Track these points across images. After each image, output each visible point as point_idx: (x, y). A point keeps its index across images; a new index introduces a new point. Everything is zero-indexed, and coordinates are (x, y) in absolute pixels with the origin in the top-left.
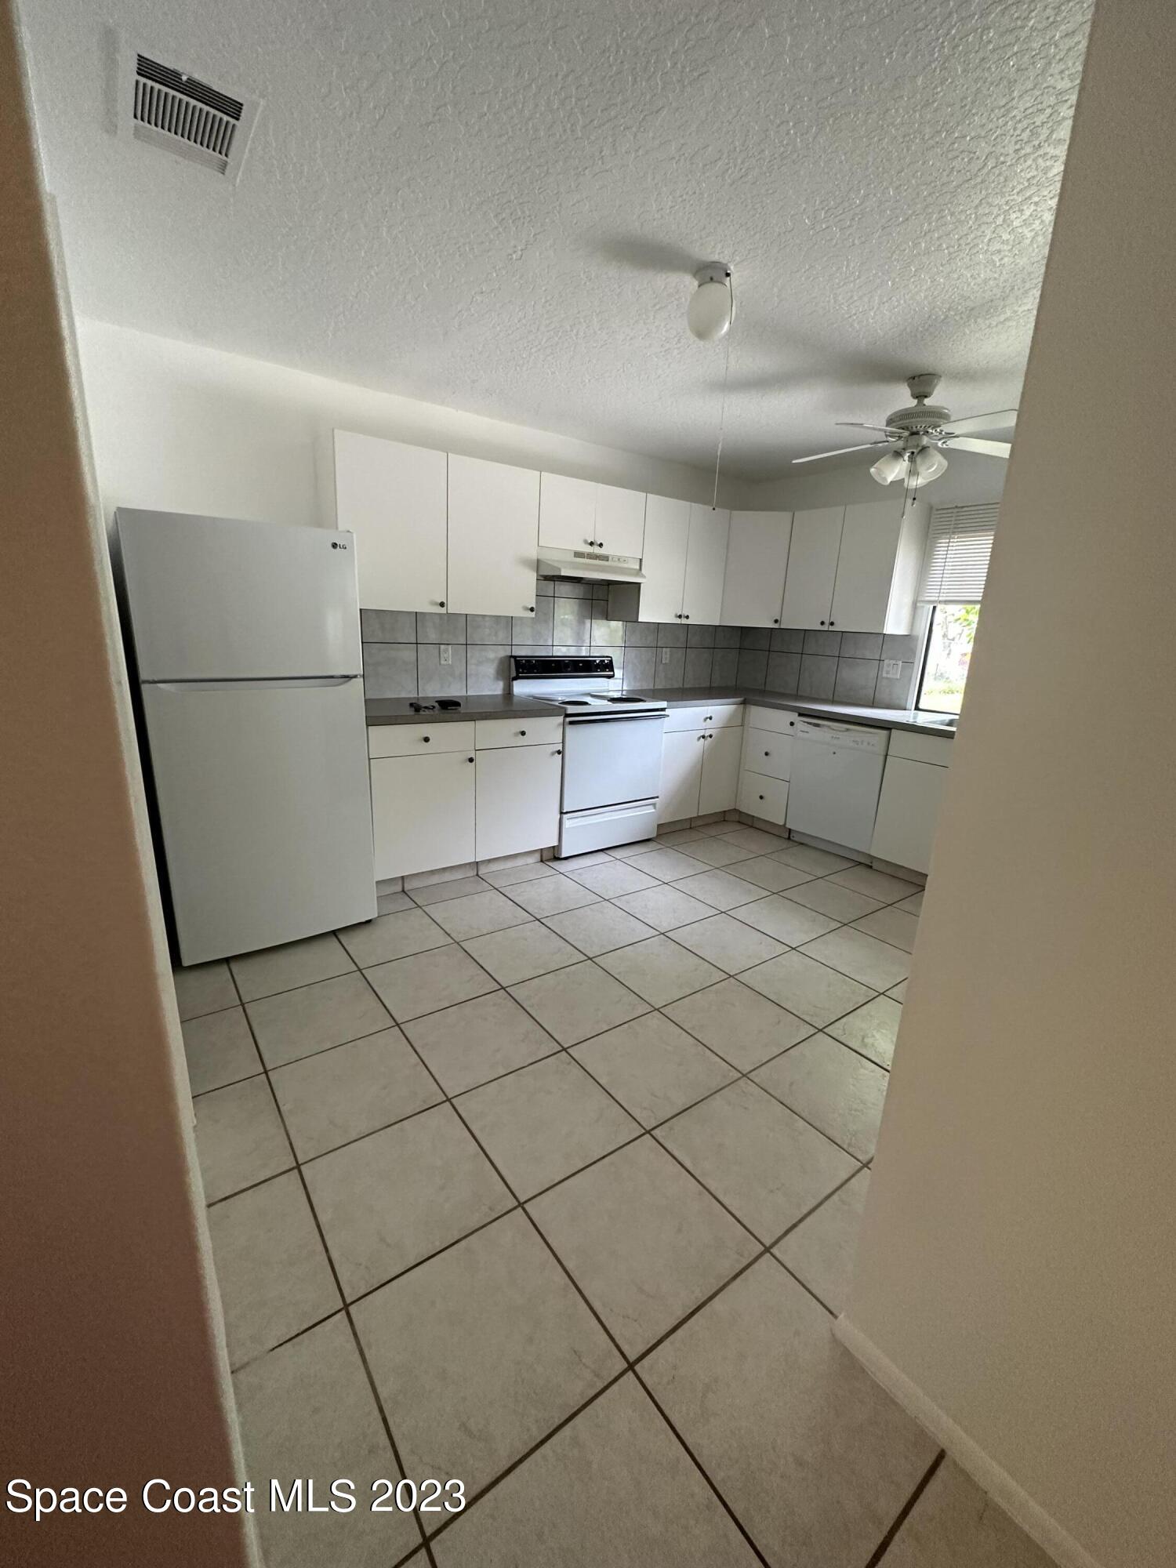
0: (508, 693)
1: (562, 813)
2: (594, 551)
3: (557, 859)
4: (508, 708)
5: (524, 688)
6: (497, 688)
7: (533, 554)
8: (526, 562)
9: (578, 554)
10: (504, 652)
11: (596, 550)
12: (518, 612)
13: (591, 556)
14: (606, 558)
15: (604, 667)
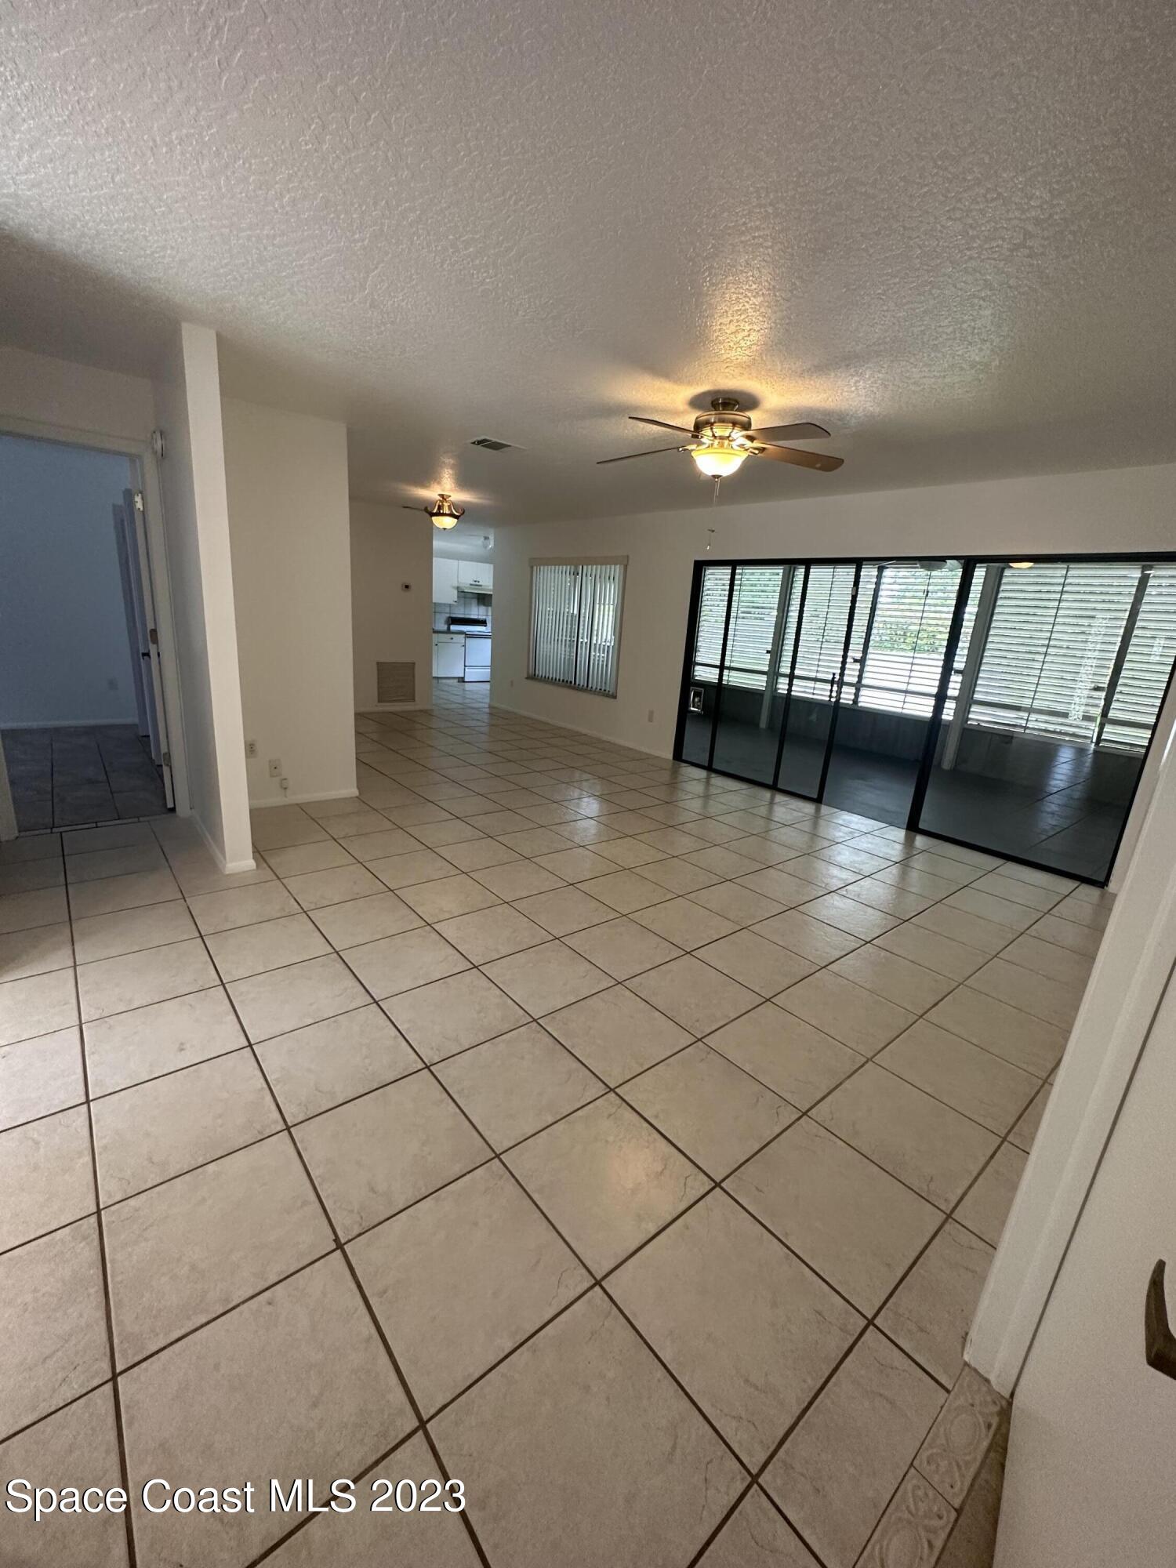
0: (449, 628)
1: (465, 666)
2: (476, 585)
3: (464, 682)
4: (448, 631)
5: (453, 628)
6: (445, 628)
7: (456, 584)
8: (454, 587)
9: (471, 585)
10: (448, 615)
11: (477, 583)
12: (452, 602)
13: (477, 585)
14: (481, 586)
15: (483, 623)
